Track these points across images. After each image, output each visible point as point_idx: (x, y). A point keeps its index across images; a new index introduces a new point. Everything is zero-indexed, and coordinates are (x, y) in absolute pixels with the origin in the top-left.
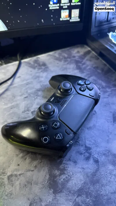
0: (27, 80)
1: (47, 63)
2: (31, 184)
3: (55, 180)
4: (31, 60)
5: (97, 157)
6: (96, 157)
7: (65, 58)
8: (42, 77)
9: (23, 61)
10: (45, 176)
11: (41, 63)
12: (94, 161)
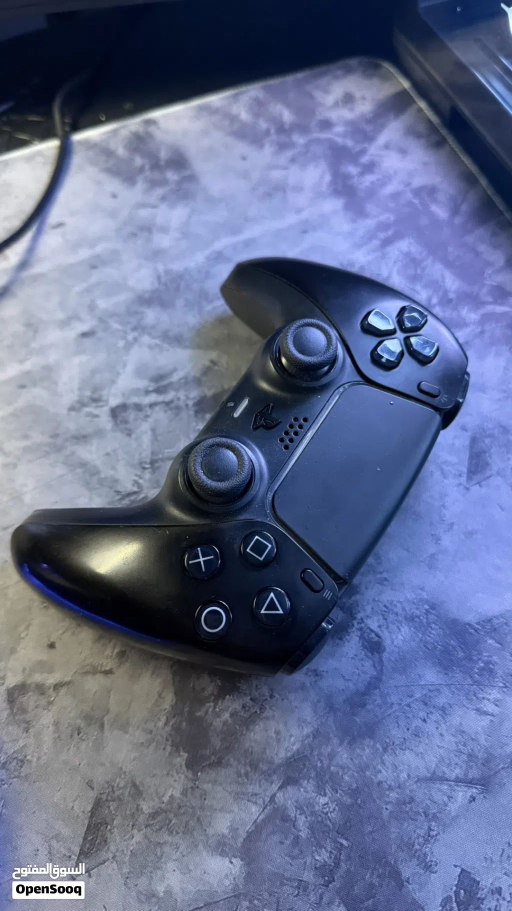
0: (92, 244)
1: (192, 151)
2: (102, 726)
3: (199, 714)
4: (115, 132)
5: (380, 627)
6: (374, 626)
7: (281, 129)
8: (164, 230)
9: (78, 137)
10: (160, 695)
11: (164, 155)
12: (364, 646)
